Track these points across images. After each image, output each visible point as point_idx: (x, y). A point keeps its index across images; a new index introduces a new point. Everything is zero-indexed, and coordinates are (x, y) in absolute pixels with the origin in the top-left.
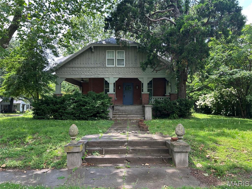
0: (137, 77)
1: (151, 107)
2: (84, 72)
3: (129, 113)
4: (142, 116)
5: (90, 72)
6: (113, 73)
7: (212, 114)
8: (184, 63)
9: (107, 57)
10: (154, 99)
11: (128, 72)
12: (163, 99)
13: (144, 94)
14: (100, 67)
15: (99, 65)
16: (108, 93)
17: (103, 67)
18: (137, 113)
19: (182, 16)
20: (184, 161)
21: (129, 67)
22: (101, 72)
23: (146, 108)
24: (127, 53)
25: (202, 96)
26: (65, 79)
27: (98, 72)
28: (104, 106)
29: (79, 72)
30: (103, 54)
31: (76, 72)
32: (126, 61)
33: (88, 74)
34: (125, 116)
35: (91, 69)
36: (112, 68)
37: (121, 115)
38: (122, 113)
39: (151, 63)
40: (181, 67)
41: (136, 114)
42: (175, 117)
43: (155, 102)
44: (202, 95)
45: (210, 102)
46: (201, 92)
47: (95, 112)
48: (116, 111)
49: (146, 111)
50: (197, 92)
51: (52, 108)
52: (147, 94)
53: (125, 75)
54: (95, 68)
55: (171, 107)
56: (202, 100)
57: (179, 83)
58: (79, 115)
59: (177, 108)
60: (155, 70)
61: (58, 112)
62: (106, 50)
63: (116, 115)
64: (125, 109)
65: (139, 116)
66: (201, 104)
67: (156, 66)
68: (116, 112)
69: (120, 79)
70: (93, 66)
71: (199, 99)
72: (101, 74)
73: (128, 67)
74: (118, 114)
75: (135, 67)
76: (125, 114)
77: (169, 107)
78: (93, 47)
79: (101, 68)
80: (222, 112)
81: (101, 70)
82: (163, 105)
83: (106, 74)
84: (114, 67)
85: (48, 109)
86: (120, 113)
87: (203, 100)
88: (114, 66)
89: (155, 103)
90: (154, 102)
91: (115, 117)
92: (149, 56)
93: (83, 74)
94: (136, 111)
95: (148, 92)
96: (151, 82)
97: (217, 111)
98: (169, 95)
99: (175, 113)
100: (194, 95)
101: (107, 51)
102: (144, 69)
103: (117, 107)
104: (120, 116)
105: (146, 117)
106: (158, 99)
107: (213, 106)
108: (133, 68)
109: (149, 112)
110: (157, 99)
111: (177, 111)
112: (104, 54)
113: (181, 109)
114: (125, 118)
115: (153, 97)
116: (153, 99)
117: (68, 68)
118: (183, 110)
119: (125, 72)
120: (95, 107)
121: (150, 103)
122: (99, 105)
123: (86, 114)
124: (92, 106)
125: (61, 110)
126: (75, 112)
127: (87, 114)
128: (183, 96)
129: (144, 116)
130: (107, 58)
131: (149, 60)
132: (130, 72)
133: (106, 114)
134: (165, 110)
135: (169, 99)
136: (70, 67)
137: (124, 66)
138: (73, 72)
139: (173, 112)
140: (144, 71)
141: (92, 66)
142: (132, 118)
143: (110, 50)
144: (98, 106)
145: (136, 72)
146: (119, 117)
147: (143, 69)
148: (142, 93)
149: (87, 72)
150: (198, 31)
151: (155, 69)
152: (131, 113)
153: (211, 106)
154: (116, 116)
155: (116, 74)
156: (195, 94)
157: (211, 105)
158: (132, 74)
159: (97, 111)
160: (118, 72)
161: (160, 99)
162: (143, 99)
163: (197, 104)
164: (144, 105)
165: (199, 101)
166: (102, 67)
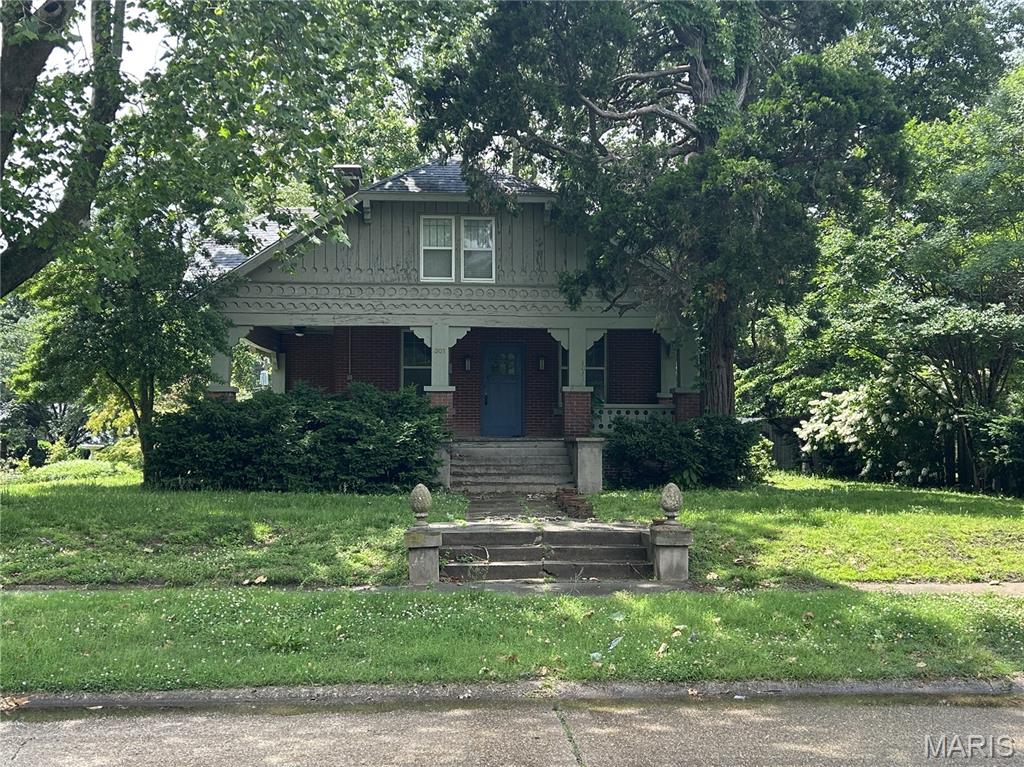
0: (545, 327)
1: (601, 447)
2: (330, 302)
3: (515, 468)
4: (566, 480)
5: (353, 303)
6: (447, 310)
7: (863, 477)
8: (716, 295)
9: (422, 244)
10: (610, 413)
11: (507, 304)
12: (646, 413)
13: (571, 393)
14: (397, 281)
15: (390, 276)
16: (426, 388)
17: (406, 282)
18: (546, 471)
19: (720, 102)
20: (679, 569)
21: (511, 283)
22: (399, 302)
23: (579, 450)
24: (506, 229)
25: (824, 398)
26: (252, 328)
27: (386, 303)
28: (423, 440)
29: (308, 302)
30: (406, 230)
31: (296, 302)
32: (501, 260)
33: (347, 310)
34: (501, 480)
35: (356, 292)
36: (442, 288)
37: (481, 475)
38: (487, 469)
39: (600, 282)
40: (705, 307)
41: (543, 474)
42: (688, 482)
43: (614, 426)
44: (824, 394)
45: (852, 426)
46: (818, 381)
47: (394, 462)
48: (462, 460)
49: (583, 462)
50: (803, 380)
51: (231, 449)
52: (583, 393)
53: (499, 319)
54: (375, 288)
55: (672, 446)
56: (824, 415)
57: (705, 354)
58: (335, 474)
59: (696, 449)
60: (617, 306)
61: (254, 464)
62: (420, 214)
63: (462, 475)
64: (497, 453)
65: (551, 480)
66: (818, 432)
67: (619, 291)
68: (462, 467)
69: (475, 333)
70: (367, 280)
71: (812, 412)
72: (399, 311)
73: (510, 286)
74: (470, 475)
75: (536, 282)
76: (500, 475)
77: (666, 446)
78: (369, 206)
79: (397, 288)
80: (900, 469)
81: (399, 297)
82: (643, 438)
83: (417, 311)
84: (451, 284)
85: (215, 453)
86: (477, 470)
87: (827, 418)
88: (452, 279)
89: (616, 430)
90: (610, 426)
91: (460, 484)
92: (594, 257)
93: (325, 309)
94: (541, 462)
95: (587, 385)
96: (598, 345)
97: (880, 466)
98: (671, 396)
99: (688, 468)
100: (788, 395)
101: (422, 217)
102: (574, 302)
103: (463, 444)
104: (481, 479)
105: (579, 484)
106: (628, 413)
107: (864, 445)
108: (529, 290)
109: (591, 464)
110: (623, 413)
111: (693, 462)
112: (411, 232)
113: (709, 454)
114: (500, 490)
115: (606, 405)
116: (606, 412)
117: (261, 286)
118: (715, 455)
119: (496, 304)
120: (392, 445)
121: (597, 429)
122: (407, 437)
123: (359, 470)
124: (383, 440)
125: (265, 457)
126: (317, 465)
127: (363, 470)
128: (721, 403)
129: (574, 482)
130: (422, 248)
131: (592, 267)
132: (518, 305)
133: (430, 472)
134: (652, 457)
135: (672, 413)
136: (273, 283)
137: (492, 281)
138: (285, 302)
139: (682, 466)
140: (573, 309)
141: (364, 277)
142: (525, 489)
143: (436, 213)
144: (404, 443)
145: (539, 305)
146: (476, 484)
147: (571, 302)
148: (565, 389)
149: (341, 302)
150: (756, 197)
151: (614, 301)
152: (520, 468)
153: (856, 443)
154: (463, 479)
155: (458, 310)
156: (794, 387)
157: (855, 439)
158: (522, 312)
159: (402, 459)
160: (469, 302)
161: (636, 413)
162: (568, 416)
163: (802, 434)
164: (571, 438)
165: (812, 419)
166: (401, 281)
